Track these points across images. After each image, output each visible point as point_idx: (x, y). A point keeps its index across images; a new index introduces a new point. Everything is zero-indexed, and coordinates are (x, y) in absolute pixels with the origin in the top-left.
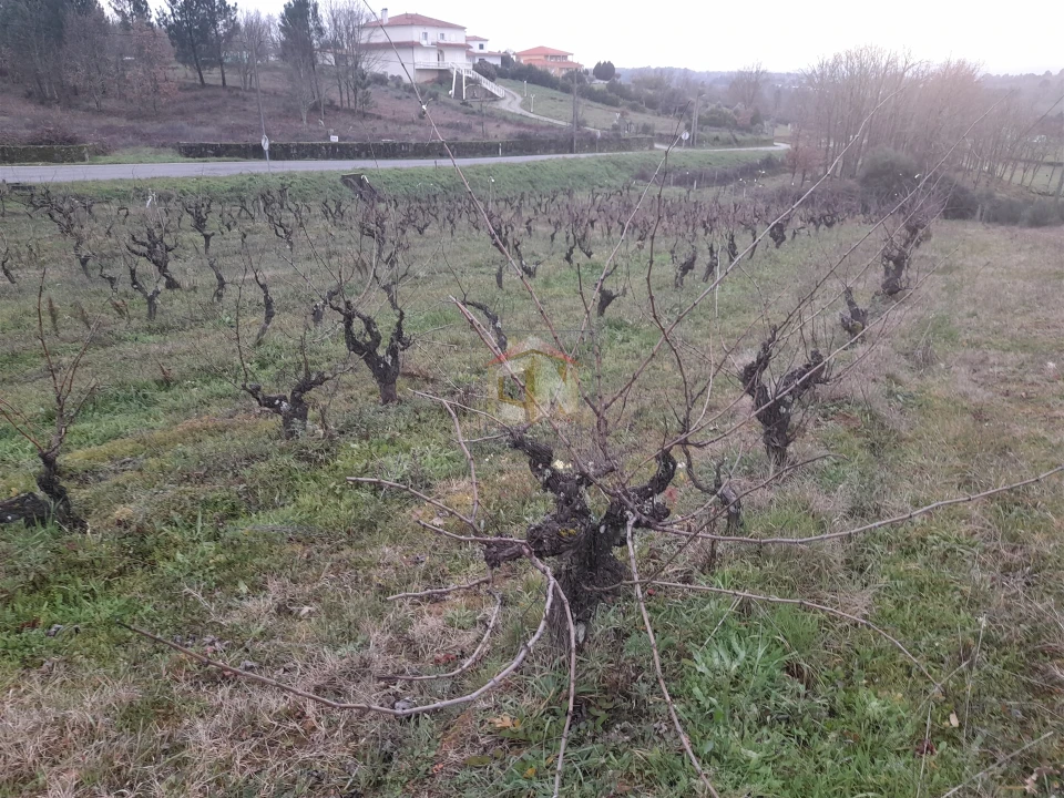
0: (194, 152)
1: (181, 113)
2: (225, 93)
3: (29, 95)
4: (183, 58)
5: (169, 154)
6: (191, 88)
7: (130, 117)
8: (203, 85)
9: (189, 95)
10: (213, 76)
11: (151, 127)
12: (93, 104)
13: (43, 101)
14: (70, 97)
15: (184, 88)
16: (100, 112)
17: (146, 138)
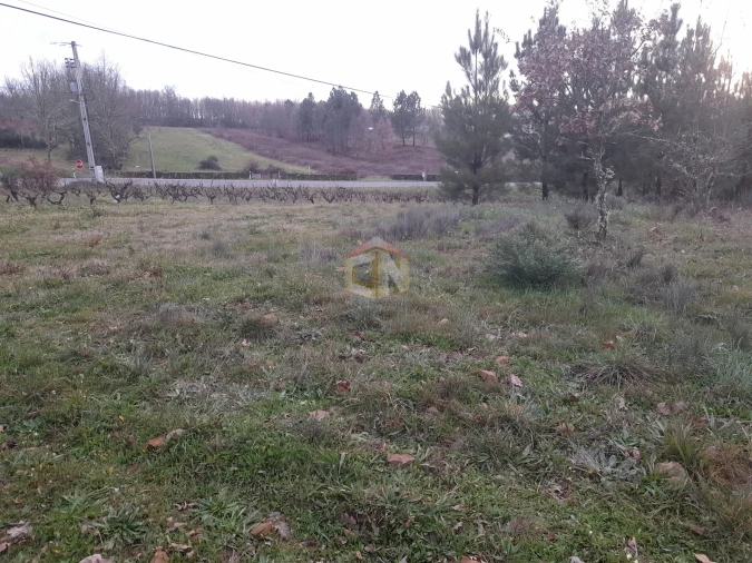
0: (397, 177)
1: (392, 159)
2: (413, 149)
3: (328, 151)
4: (397, 132)
5: (386, 178)
6: (398, 147)
7: (371, 161)
8: (404, 145)
9: (397, 150)
10: (409, 141)
11: (380, 166)
12: (355, 155)
13: (335, 154)
14: (345, 152)
15: (396, 147)
16: (358, 159)
17: (378, 172)
